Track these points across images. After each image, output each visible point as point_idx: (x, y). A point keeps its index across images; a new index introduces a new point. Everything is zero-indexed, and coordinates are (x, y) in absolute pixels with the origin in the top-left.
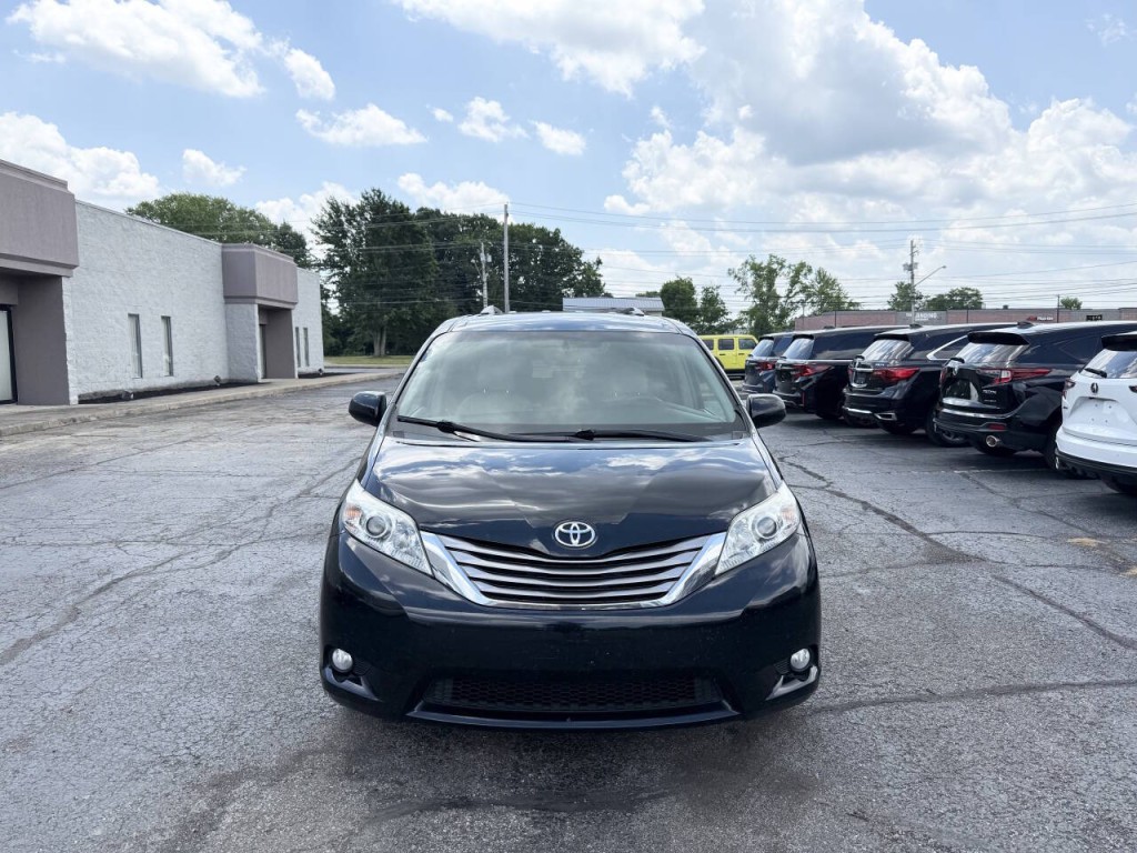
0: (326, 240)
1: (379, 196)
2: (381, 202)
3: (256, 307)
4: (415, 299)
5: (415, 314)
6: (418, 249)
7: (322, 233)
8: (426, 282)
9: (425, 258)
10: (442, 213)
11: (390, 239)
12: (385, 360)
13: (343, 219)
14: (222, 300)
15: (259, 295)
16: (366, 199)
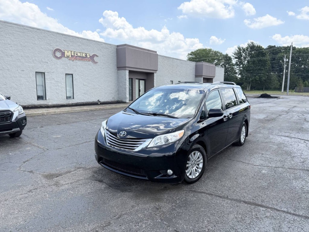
0: (236, 58)
1: (253, 44)
2: (253, 45)
3: (202, 78)
4: (261, 74)
5: (260, 78)
6: (263, 58)
7: (235, 56)
8: (265, 69)
9: (265, 61)
10: (276, 46)
11: (255, 56)
12: (249, 92)
13: (241, 51)
14: (195, 77)
15: (203, 75)
16: (249, 45)
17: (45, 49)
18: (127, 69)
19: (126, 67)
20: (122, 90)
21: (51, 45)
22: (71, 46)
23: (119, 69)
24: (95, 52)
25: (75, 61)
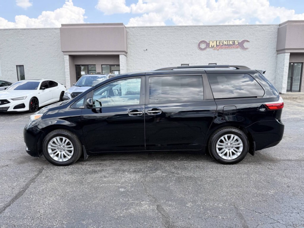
17: (191, 43)
18: (286, 51)
19: (285, 49)
20: (279, 78)
21: (196, 39)
22: (217, 35)
23: (279, 52)
24: (245, 37)
25: (220, 50)
